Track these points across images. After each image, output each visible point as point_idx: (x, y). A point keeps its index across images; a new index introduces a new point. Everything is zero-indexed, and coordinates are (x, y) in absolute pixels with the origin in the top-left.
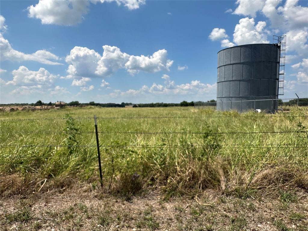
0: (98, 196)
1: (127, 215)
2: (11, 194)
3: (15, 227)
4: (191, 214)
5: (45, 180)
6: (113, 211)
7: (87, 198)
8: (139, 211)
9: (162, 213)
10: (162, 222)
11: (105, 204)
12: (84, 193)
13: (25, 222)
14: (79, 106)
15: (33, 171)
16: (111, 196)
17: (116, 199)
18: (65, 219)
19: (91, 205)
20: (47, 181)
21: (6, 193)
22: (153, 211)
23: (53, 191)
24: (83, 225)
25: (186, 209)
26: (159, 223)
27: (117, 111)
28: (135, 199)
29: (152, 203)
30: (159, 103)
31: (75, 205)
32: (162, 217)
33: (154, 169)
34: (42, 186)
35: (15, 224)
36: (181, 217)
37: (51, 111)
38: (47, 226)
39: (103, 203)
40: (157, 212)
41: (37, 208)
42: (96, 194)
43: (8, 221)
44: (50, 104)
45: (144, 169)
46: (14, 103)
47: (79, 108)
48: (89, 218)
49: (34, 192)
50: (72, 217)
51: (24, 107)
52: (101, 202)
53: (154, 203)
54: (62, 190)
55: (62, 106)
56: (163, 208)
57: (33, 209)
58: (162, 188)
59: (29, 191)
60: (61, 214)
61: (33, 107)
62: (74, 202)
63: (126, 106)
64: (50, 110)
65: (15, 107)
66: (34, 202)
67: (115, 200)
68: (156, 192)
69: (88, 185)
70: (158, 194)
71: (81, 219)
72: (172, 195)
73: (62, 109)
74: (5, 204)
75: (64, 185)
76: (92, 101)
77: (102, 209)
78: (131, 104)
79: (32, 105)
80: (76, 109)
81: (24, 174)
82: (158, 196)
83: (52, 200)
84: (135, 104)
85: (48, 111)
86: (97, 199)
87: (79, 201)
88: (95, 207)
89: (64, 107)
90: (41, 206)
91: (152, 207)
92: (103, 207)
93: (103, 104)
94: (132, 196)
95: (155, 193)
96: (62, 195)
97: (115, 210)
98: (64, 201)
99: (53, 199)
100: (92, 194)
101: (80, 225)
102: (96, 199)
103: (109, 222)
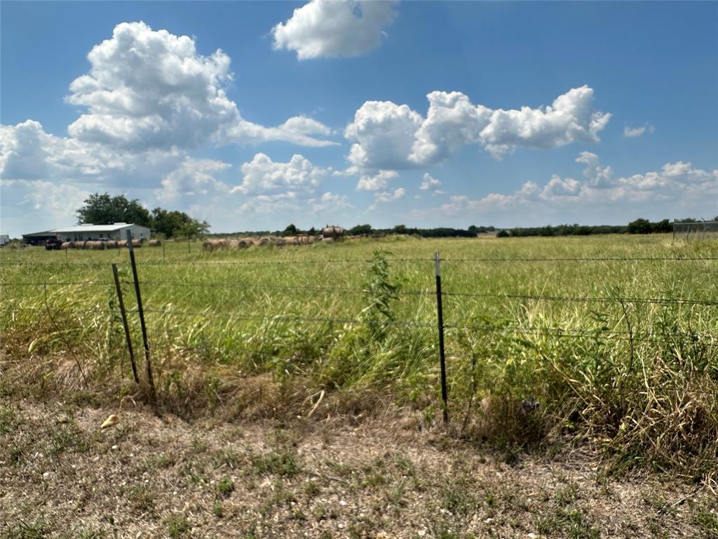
0: (438, 443)
1: (511, 497)
2: (256, 415)
3: (269, 483)
4: (695, 523)
5: (320, 394)
6: (475, 482)
7: (412, 443)
8: (542, 493)
9: (607, 508)
10: (609, 531)
11: (456, 463)
12: (404, 431)
13: (288, 478)
14: (373, 235)
15: (297, 373)
16: (468, 447)
17: (481, 456)
18: (368, 484)
19: (421, 461)
20: (325, 396)
21: (249, 411)
22: (580, 498)
23: (338, 418)
24: (407, 503)
25: (679, 509)
26: (599, 532)
27: (460, 245)
28: (530, 460)
29: (575, 478)
30: (566, 227)
31: (387, 455)
32: (609, 518)
33: (578, 391)
34: (316, 405)
35: (269, 478)
36: (663, 525)
37: (315, 247)
38: (331, 493)
39: (449, 460)
40: (592, 502)
41: (309, 450)
42: (432, 437)
43: (256, 470)
44: (312, 232)
45: (550, 390)
46: (243, 231)
47: (373, 239)
48: (420, 490)
49: (299, 417)
50: (380, 481)
51: (262, 238)
52: (447, 458)
53: (581, 478)
54: (356, 418)
55: (337, 236)
56: (608, 493)
57: (300, 451)
58: (603, 442)
59: (290, 413)
60: (358, 472)
61: (280, 238)
62: (383, 447)
63: (480, 235)
64: (313, 245)
65: (247, 240)
66: (301, 438)
67: (477, 458)
68: (585, 452)
69: (413, 414)
70: (591, 456)
71: (401, 488)
72: (633, 465)
73: (338, 243)
74: (247, 434)
75: (361, 408)
76: (399, 224)
77: (448, 474)
78: (492, 229)
79: (278, 234)
80: (367, 242)
81: (280, 376)
82: (590, 461)
83: (337, 438)
84: (504, 230)
85: (310, 247)
86: (435, 449)
87: (393, 448)
88: (431, 467)
89: (341, 237)
90: (316, 447)
91: (577, 487)
92: (450, 467)
93: (424, 231)
94: (521, 452)
95: (584, 454)
96: (356, 429)
97: (480, 481)
98: (361, 443)
99: (338, 435)
100: (423, 434)
101: (400, 503)
102: (433, 448)
103: (468, 507)
